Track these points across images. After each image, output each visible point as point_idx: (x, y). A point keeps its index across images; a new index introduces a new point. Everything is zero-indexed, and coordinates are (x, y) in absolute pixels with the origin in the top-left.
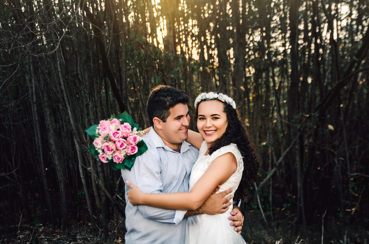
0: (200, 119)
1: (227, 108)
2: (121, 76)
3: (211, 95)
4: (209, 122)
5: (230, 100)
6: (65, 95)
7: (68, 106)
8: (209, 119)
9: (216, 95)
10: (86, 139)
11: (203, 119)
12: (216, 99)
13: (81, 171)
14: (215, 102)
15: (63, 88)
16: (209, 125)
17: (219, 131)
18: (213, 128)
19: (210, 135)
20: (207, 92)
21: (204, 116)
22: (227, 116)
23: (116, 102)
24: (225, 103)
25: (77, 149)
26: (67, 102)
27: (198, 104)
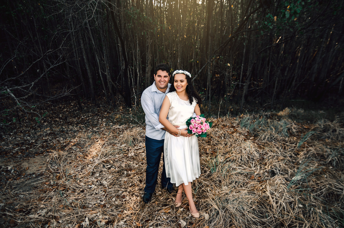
0: (175, 82)
1: (187, 77)
3: (181, 71)
4: (179, 83)
5: (188, 74)
8: (179, 82)
9: (183, 72)
10: (104, 58)
11: (176, 82)
12: (183, 73)
13: (100, 73)
14: (182, 74)
16: (179, 84)
17: (183, 87)
18: (181, 86)
19: (179, 89)
20: (179, 70)
21: (177, 80)
22: (187, 81)
24: (186, 75)
25: (98, 62)
27: (174, 75)
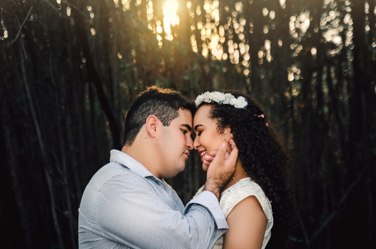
2: (111, 80)
6: (32, 107)
7: (36, 123)
15: (29, 96)
23: (105, 117)
26: (35, 118)
